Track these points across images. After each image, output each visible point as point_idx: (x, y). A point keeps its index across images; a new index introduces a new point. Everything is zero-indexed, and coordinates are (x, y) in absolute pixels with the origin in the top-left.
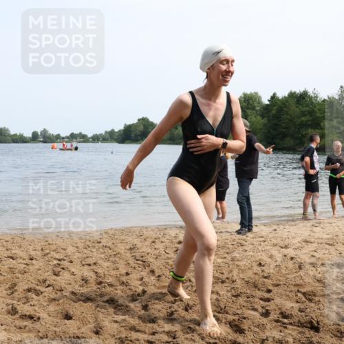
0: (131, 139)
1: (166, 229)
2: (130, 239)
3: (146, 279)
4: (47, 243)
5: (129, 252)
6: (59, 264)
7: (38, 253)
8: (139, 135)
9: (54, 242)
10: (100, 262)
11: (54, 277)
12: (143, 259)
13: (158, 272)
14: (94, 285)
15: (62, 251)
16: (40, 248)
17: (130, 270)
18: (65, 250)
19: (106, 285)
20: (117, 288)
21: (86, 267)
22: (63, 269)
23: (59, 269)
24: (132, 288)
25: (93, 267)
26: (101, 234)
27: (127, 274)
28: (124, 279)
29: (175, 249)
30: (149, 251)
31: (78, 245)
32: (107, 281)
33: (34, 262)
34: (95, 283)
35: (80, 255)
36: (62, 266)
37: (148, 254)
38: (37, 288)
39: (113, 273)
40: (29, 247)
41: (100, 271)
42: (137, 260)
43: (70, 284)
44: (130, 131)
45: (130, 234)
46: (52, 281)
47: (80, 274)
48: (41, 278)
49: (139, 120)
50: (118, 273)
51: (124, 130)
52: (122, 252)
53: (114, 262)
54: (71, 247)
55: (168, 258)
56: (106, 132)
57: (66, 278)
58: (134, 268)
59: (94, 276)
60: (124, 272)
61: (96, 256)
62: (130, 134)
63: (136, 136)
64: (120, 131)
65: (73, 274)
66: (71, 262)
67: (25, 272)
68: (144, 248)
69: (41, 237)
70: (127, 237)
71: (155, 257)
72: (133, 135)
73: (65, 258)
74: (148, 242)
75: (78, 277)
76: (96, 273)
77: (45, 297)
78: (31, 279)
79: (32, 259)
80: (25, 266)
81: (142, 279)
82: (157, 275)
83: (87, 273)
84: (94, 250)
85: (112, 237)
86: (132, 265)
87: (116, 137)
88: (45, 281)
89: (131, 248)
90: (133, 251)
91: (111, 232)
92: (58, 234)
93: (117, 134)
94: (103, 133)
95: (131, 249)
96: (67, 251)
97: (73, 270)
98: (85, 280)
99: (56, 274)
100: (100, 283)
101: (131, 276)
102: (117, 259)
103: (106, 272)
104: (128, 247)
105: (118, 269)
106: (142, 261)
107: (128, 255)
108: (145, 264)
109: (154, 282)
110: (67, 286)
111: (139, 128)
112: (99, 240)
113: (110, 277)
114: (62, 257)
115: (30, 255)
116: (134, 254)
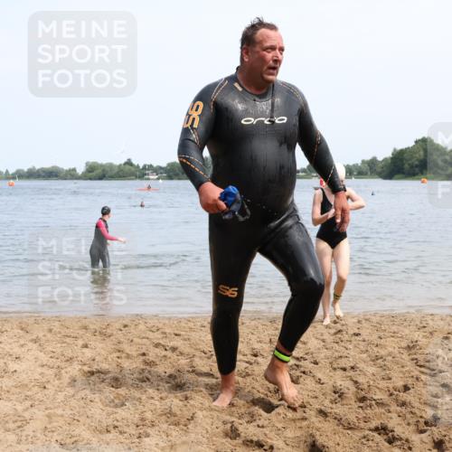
0: (403, 173)
2: (407, 331)
4: (277, 332)
5: (406, 353)
6: (297, 366)
7: (264, 346)
8: (417, 166)
10: (361, 365)
14: (352, 402)
15: (301, 345)
16: (268, 340)
17: (410, 382)
18: (305, 344)
19: (373, 402)
20: (391, 409)
21: (340, 373)
22: (304, 373)
23: (298, 373)
24: (417, 411)
25: (351, 373)
26: (359, 322)
27: (406, 388)
31: (324, 337)
32: (375, 397)
33: (259, 359)
34: (354, 399)
35: (329, 353)
36: (302, 369)
39: (383, 384)
40: (250, 336)
41: (361, 380)
42: (420, 366)
43: (316, 397)
44: (402, 160)
45: (405, 324)
47: (331, 383)
49: (416, 142)
50: (391, 386)
51: (392, 158)
52: (395, 352)
53: (383, 368)
54: (313, 339)
56: (363, 162)
57: (309, 387)
58: (417, 379)
59: (353, 389)
60: (400, 384)
61: (354, 355)
62: (403, 165)
63: (412, 167)
64: (385, 160)
65: (319, 382)
66: (316, 363)
67: (248, 375)
70: (401, 328)
72: (406, 166)
73: (306, 357)
74: (438, 338)
75: (328, 388)
76: (356, 382)
77: (279, 414)
78: (257, 385)
79: (256, 356)
80: (247, 365)
83: (341, 381)
84: (351, 347)
85: (377, 327)
86: (414, 373)
87: (379, 170)
89: (409, 346)
90: (413, 351)
91: (375, 319)
93: (380, 165)
94: (359, 162)
95: (409, 348)
96: (309, 345)
97: (319, 375)
98: (339, 394)
99: (295, 381)
100: (363, 399)
101: (412, 391)
103: (371, 383)
104: (404, 344)
105: (390, 379)
107: (405, 356)
110: (312, 401)
111: (417, 155)
112: (357, 331)
113: (377, 391)
114: (301, 355)
115: (253, 349)
116: (415, 356)
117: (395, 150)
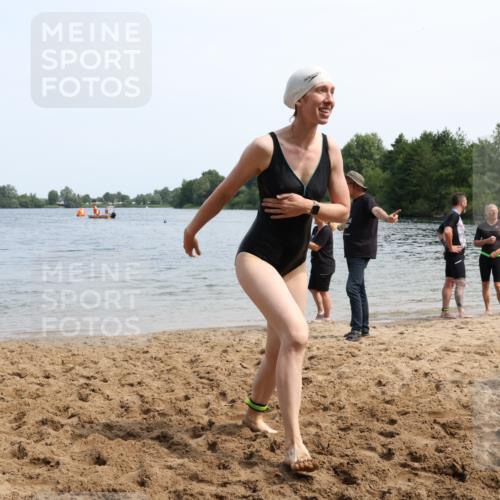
0: (192, 203)
1: (243, 332)
2: (191, 347)
3: (214, 406)
4: (70, 354)
5: (189, 366)
6: (87, 385)
7: (57, 368)
8: (204, 196)
9: (80, 353)
10: (148, 380)
11: (81, 403)
12: (211, 376)
13: (231, 396)
14: (138, 415)
15: (92, 365)
16: (60, 361)
17: (191, 392)
18: (96, 363)
19: (156, 413)
20: (172, 418)
21: (127, 388)
22: (93, 390)
23: (88, 392)
24: (195, 418)
25: (138, 388)
26: (149, 340)
27: (187, 398)
28: (182, 405)
29: (256, 362)
30: (219, 364)
31: (115, 356)
32: (158, 408)
33: (51, 381)
34: (139, 412)
35: (118, 371)
36: (92, 388)
37: (217, 369)
38: (56, 419)
39: (166, 396)
40: (43, 359)
41: (147, 393)
42: (201, 378)
43: (104, 413)
44: (191, 191)
45: (190, 340)
46: (77, 409)
47: (118, 399)
48: (61, 405)
49: (204, 174)
50: (173, 397)
51: (182, 189)
52: (179, 366)
53: (168, 381)
54: (104, 359)
55: (246, 375)
56: (156, 192)
57: (98, 404)
58: (197, 389)
59: (138, 402)
60: (182, 394)
61: (141, 371)
62: (192, 195)
63: (200, 196)
64: (176, 190)
65: (108, 398)
66: (105, 381)
67: (39, 396)
68: (212, 360)
69: (61, 344)
70: (186, 345)
71: (227, 373)
72: (195, 196)
73: (96, 375)
74: (217, 351)
75: (115, 403)
76: (142, 396)
77: (67, 431)
78: (47, 405)
79: (48, 377)
80: (38, 387)
81: (208, 405)
82: (230, 399)
83: (129, 397)
84: (139, 364)
85: (165, 345)
86: (194, 384)
87: (170, 200)
88: (67, 409)
90: (195, 365)
91: (163, 338)
92: (87, 341)
93: (172, 195)
94: (152, 193)
95: (192, 362)
96: (99, 365)
97: (108, 392)
98: (125, 408)
99: (84, 399)
100: (147, 411)
101: (192, 400)
102: (172, 377)
103: (156, 395)
104: (188, 359)
105: (173, 391)
106: (208, 379)
107: (188, 370)
108: (213, 383)
109: (226, 409)
110: (99, 416)
111: (204, 186)
112: (146, 349)
113: (161, 403)
114: (92, 374)
115: (45, 371)
116: (197, 369)
117: (184, 181)
